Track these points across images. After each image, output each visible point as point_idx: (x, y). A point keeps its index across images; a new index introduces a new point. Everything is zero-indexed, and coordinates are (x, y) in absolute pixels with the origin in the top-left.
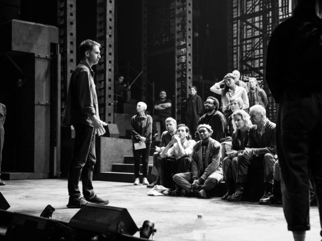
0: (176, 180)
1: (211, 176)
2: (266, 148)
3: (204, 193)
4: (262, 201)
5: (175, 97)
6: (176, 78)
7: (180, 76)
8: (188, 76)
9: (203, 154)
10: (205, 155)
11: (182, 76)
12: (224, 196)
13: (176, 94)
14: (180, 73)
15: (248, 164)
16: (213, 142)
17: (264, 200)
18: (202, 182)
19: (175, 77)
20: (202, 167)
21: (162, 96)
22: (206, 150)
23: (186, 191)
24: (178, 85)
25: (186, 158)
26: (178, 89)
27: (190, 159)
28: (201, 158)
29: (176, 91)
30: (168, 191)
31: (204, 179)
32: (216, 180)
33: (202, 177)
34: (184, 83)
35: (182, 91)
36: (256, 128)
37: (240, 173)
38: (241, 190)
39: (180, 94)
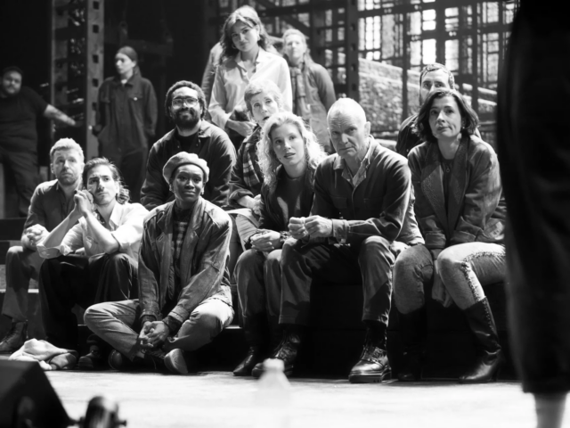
0: (94, 324)
1: (202, 309)
2: (370, 221)
3: (179, 358)
4: (358, 372)
5: (48, 88)
6: (54, 28)
7: (63, 23)
8: (91, 23)
9: (175, 246)
10: (181, 246)
11: (71, 23)
12: (241, 367)
13: (54, 78)
14: (66, 13)
15: (313, 268)
16: (208, 209)
17: (364, 369)
18: (174, 327)
19: (49, 25)
20: (170, 283)
21: (11, 86)
22: (185, 233)
23: (122, 355)
24: (58, 52)
25: (120, 256)
26: (60, 63)
27: (134, 262)
28: (170, 255)
29: (53, 69)
30: (67, 358)
31: (178, 318)
32: (218, 320)
33: (171, 314)
34: (75, 45)
35: (70, 69)
36: (338, 165)
37: (291, 299)
38: (293, 346)
39: (65, 79)
